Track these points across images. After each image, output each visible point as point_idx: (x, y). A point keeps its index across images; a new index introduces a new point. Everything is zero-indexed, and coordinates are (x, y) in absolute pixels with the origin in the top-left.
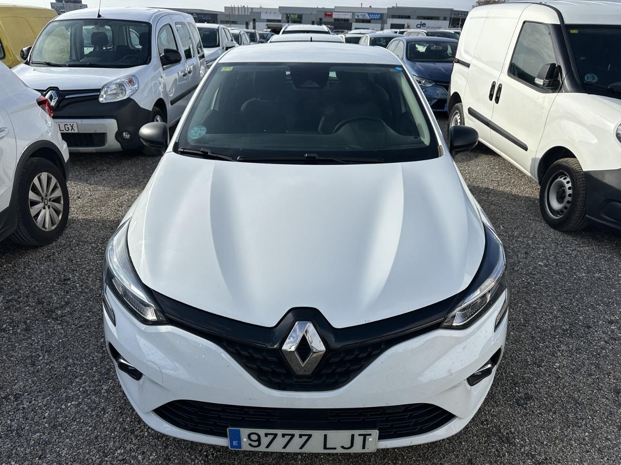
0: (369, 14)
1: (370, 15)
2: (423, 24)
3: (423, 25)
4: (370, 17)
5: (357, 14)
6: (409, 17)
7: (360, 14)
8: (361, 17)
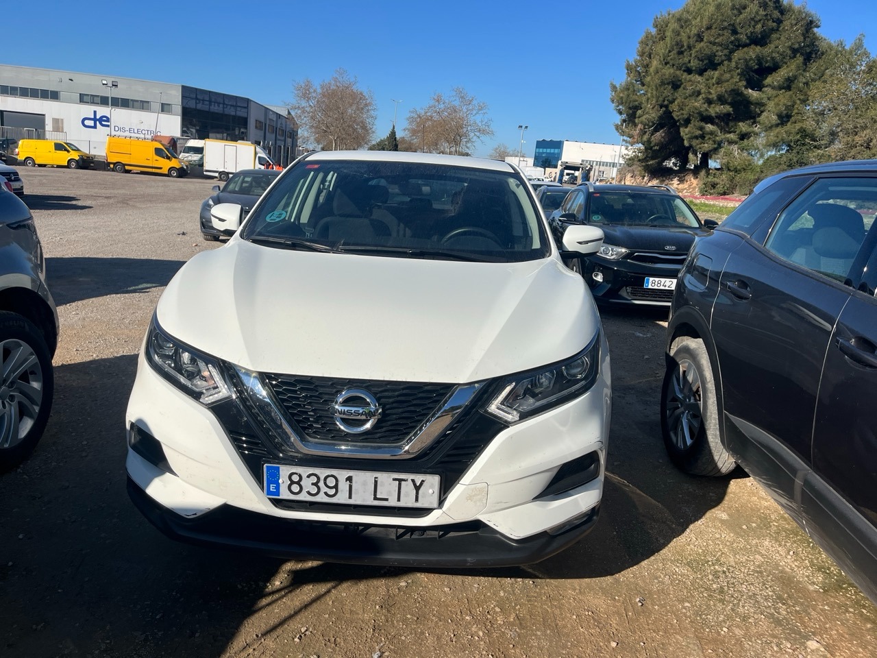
2: (101, 120)
3: (104, 121)
6: (54, 96)
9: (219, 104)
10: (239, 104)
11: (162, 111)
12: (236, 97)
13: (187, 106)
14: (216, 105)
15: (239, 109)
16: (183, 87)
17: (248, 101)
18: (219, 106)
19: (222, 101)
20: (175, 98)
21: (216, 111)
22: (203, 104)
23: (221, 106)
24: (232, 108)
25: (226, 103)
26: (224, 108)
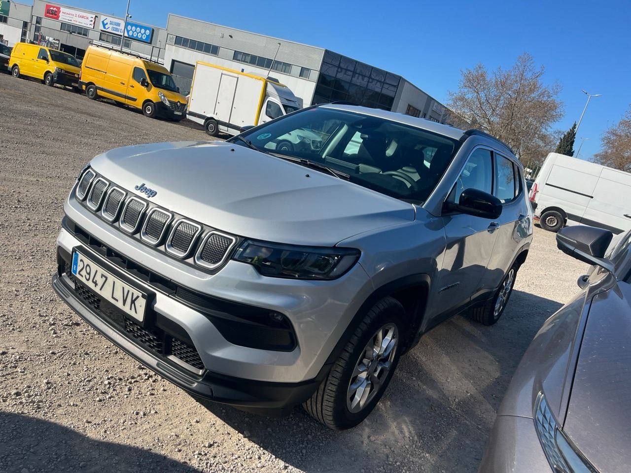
0: (127, 24)
1: (129, 27)
4: (128, 32)
8: (110, 29)
10: (387, 81)
11: (301, 75)
12: (387, 73)
13: (326, 73)
14: (360, 77)
15: (386, 86)
16: (327, 52)
17: (399, 79)
18: (363, 79)
19: (368, 74)
20: (315, 62)
21: (358, 84)
22: (345, 74)
23: (366, 79)
24: (378, 83)
25: (373, 77)
26: (368, 82)
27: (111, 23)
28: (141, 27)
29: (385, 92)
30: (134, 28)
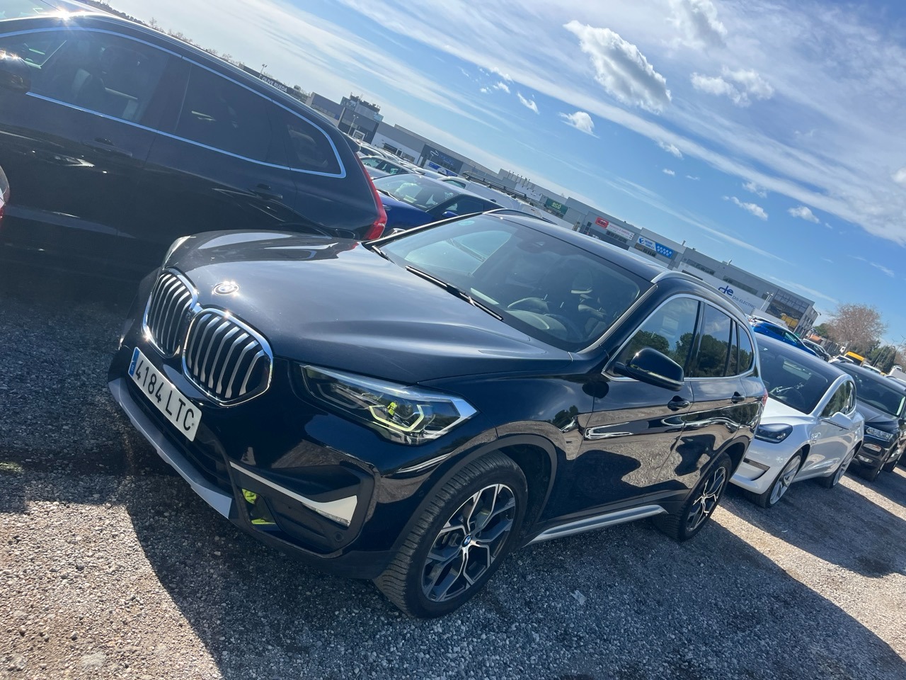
0: (657, 244)
1: (658, 247)
2: (728, 291)
3: (730, 292)
5: (640, 237)
6: (712, 273)
7: (644, 239)
8: (644, 244)
9: (792, 302)
13: (776, 300)
15: (802, 307)
23: (793, 304)
25: (796, 303)
27: (646, 241)
28: (667, 249)
29: (800, 310)
30: (661, 248)
